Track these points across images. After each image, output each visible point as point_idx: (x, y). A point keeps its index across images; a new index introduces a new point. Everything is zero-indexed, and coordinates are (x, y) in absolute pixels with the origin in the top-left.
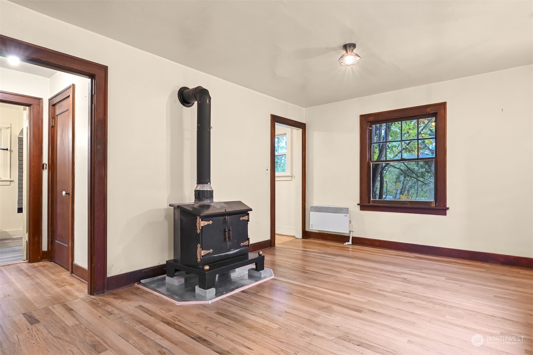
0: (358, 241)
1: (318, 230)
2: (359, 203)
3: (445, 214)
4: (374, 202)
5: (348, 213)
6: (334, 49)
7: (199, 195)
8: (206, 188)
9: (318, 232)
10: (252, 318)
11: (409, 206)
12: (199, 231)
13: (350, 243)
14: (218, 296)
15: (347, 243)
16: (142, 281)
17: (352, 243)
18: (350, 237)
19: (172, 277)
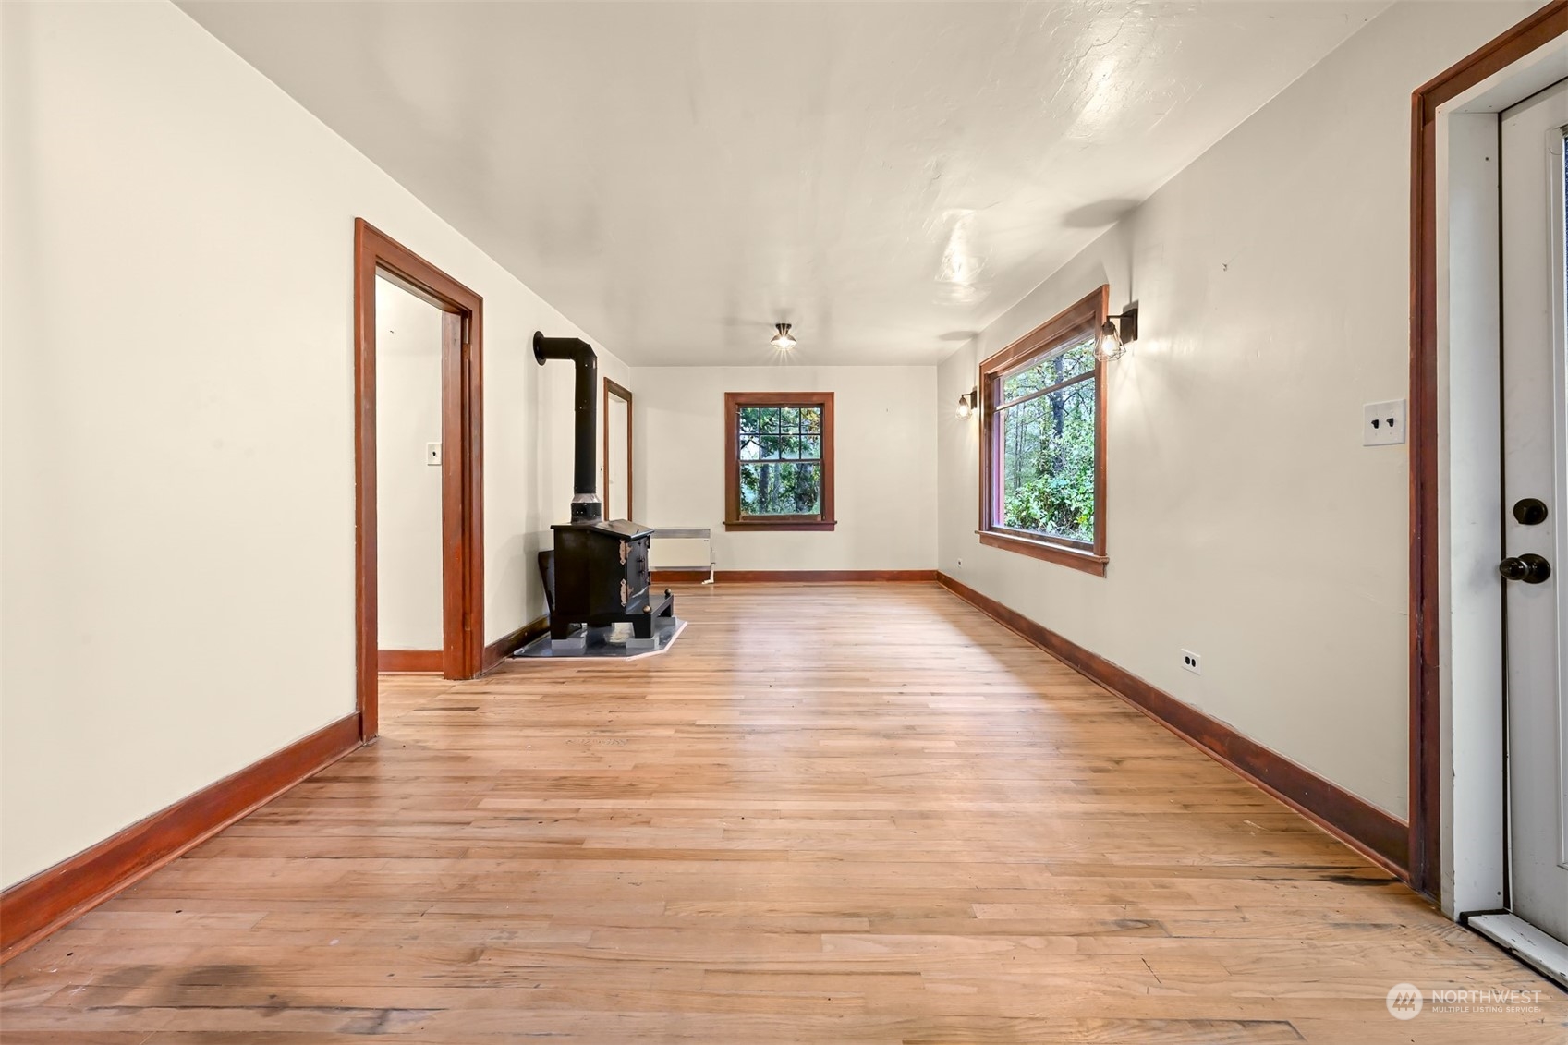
0: (723, 577)
1: (656, 568)
2: (724, 520)
3: (833, 530)
4: (744, 518)
5: (709, 537)
6: (770, 325)
7: (579, 510)
8: (585, 499)
9: (655, 570)
10: (740, 651)
11: (791, 521)
12: (623, 561)
13: (712, 580)
14: (666, 644)
15: (706, 582)
16: (515, 653)
17: (715, 580)
18: (710, 572)
19: (565, 638)
